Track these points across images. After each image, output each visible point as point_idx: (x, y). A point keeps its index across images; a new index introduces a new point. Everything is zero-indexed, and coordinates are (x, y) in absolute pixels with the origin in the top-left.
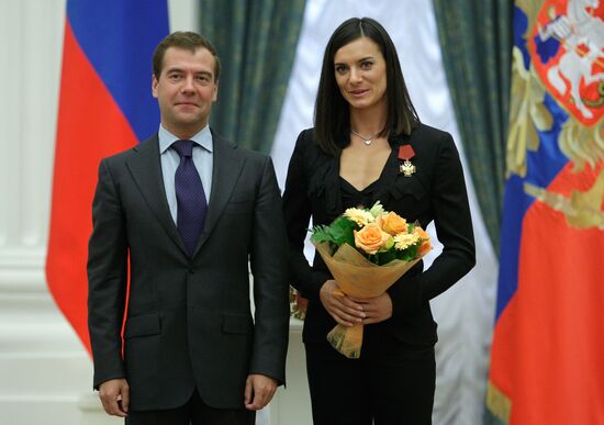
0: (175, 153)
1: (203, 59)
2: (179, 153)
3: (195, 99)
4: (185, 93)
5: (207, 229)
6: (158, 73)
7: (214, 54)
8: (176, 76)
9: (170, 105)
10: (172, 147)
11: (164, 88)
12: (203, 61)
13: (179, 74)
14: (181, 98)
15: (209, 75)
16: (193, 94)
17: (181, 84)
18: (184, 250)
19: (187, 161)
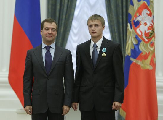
0: (45, 49)
1: (53, 25)
2: (46, 49)
3: (51, 35)
4: (49, 34)
5: (52, 68)
6: (42, 29)
7: (56, 24)
8: (47, 29)
9: (45, 37)
10: (45, 47)
11: (44, 32)
12: (54, 26)
13: (48, 29)
14: (48, 35)
15: (55, 29)
16: (51, 34)
17: (48, 31)
18: (47, 73)
19: (48, 51)
